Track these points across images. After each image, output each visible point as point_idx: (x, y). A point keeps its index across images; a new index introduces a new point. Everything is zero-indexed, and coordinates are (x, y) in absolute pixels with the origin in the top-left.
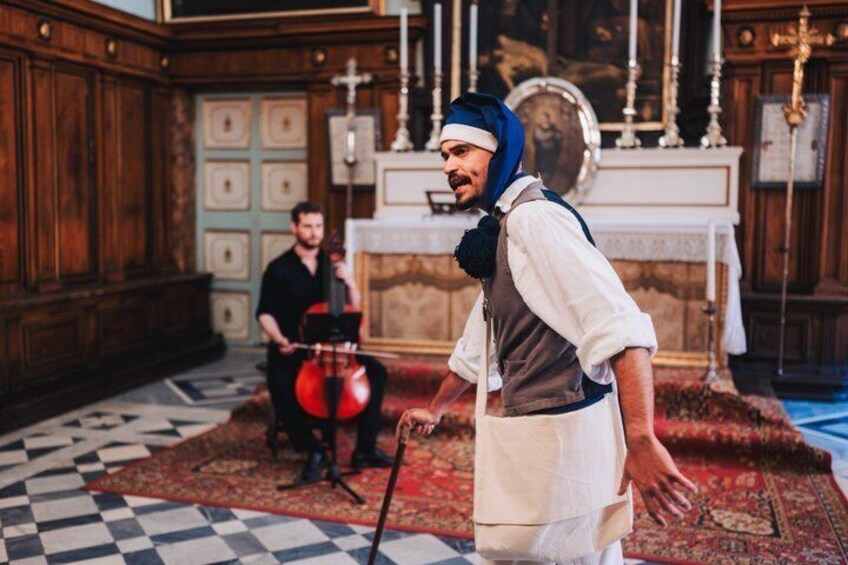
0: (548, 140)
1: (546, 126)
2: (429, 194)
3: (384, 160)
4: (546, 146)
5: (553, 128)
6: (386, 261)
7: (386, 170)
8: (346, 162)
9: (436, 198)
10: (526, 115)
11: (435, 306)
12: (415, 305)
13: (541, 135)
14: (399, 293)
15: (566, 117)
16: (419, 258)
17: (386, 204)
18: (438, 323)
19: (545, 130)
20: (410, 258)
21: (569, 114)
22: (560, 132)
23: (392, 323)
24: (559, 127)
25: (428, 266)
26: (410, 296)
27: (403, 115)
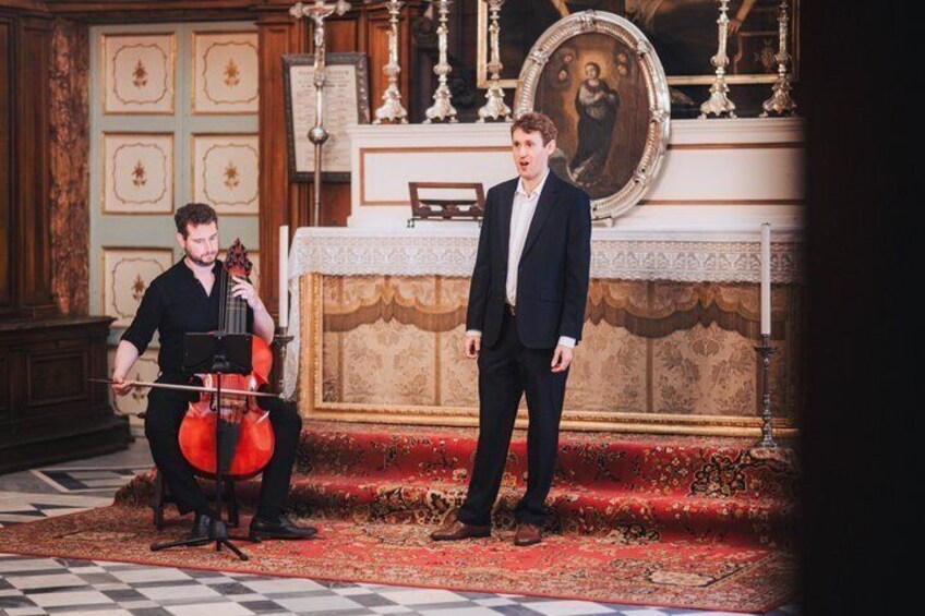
0: (596, 105)
1: (593, 83)
2: (413, 187)
3: (363, 136)
4: (593, 113)
5: (603, 86)
6: (348, 286)
7: (363, 151)
8: (311, 137)
9: (423, 194)
10: (565, 67)
11: (415, 353)
12: (389, 352)
13: (585, 96)
14: (366, 335)
15: (623, 70)
16: (393, 282)
17: (363, 203)
18: (421, 379)
19: (593, 90)
20: (381, 281)
21: (627, 65)
22: (614, 92)
23: (356, 379)
24: (614, 85)
25: (407, 294)
26: (381, 338)
27: (392, 66)
